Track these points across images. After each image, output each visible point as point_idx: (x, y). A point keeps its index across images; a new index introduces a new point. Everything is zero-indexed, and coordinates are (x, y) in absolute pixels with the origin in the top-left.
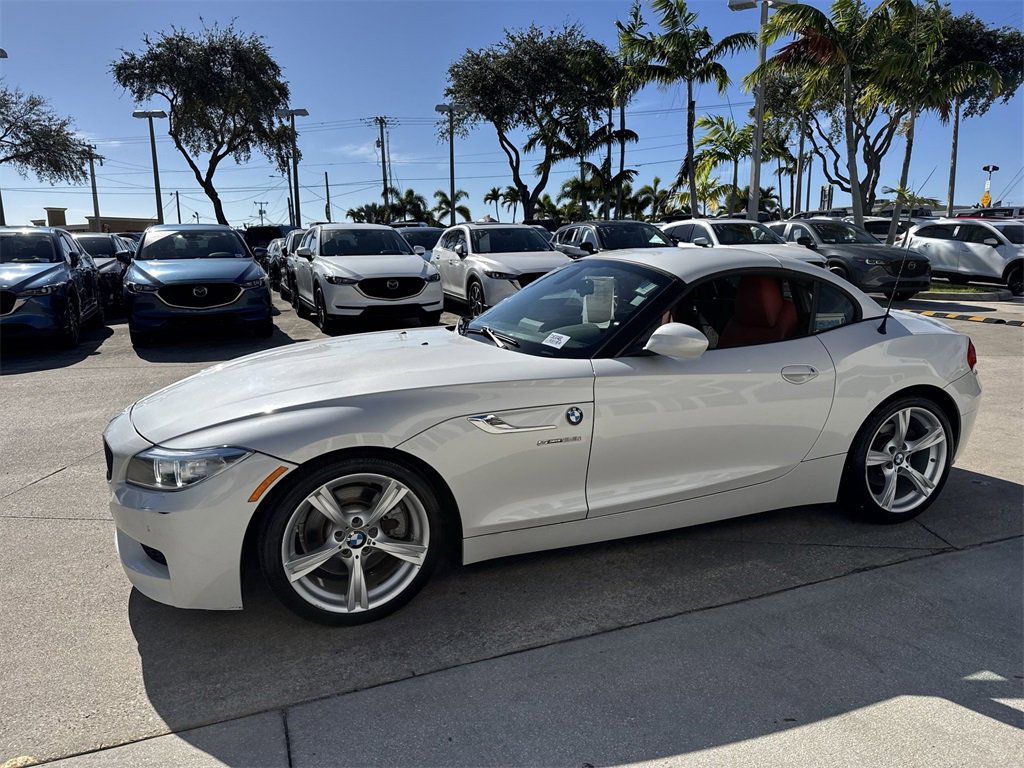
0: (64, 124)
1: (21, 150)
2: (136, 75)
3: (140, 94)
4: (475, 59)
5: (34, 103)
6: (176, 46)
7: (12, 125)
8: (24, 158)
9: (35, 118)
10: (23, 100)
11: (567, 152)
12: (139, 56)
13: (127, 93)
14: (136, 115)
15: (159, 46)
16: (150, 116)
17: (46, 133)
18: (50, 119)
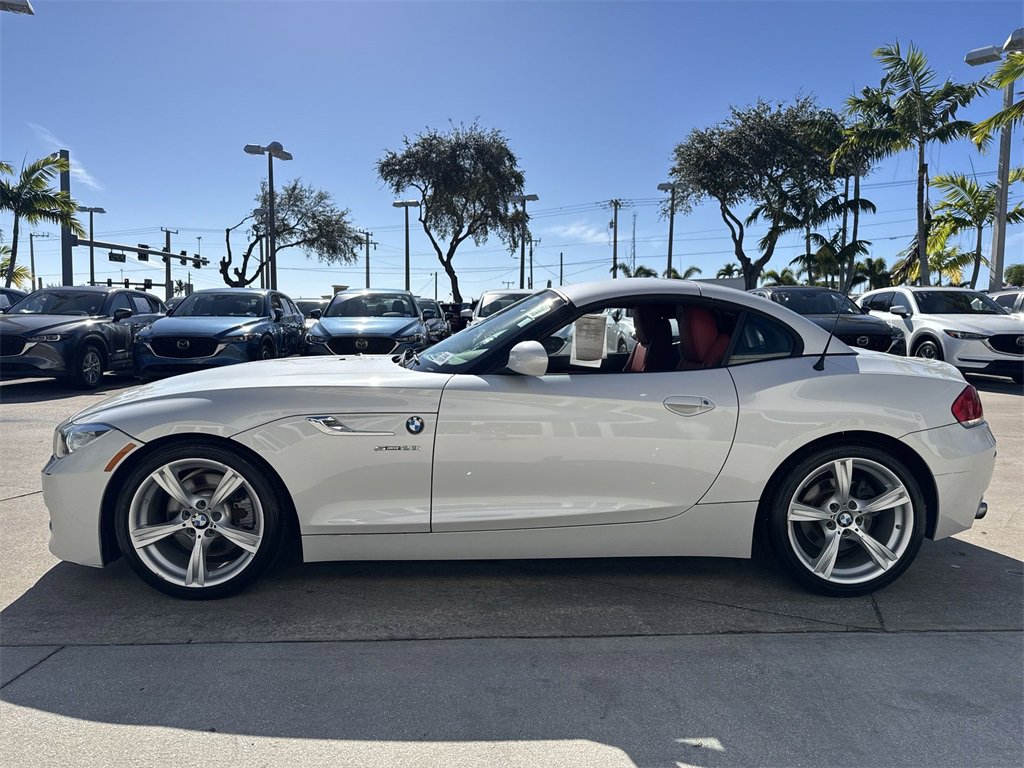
0: (343, 214)
1: (309, 235)
2: (396, 171)
3: (399, 187)
4: (701, 138)
5: (322, 197)
6: (429, 145)
7: (304, 215)
8: (310, 243)
9: (321, 209)
10: (314, 195)
11: (792, 223)
12: (399, 156)
13: (387, 187)
14: (395, 205)
15: (415, 145)
16: (406, 205)
17: (328, 223)
18: (332, 211)
